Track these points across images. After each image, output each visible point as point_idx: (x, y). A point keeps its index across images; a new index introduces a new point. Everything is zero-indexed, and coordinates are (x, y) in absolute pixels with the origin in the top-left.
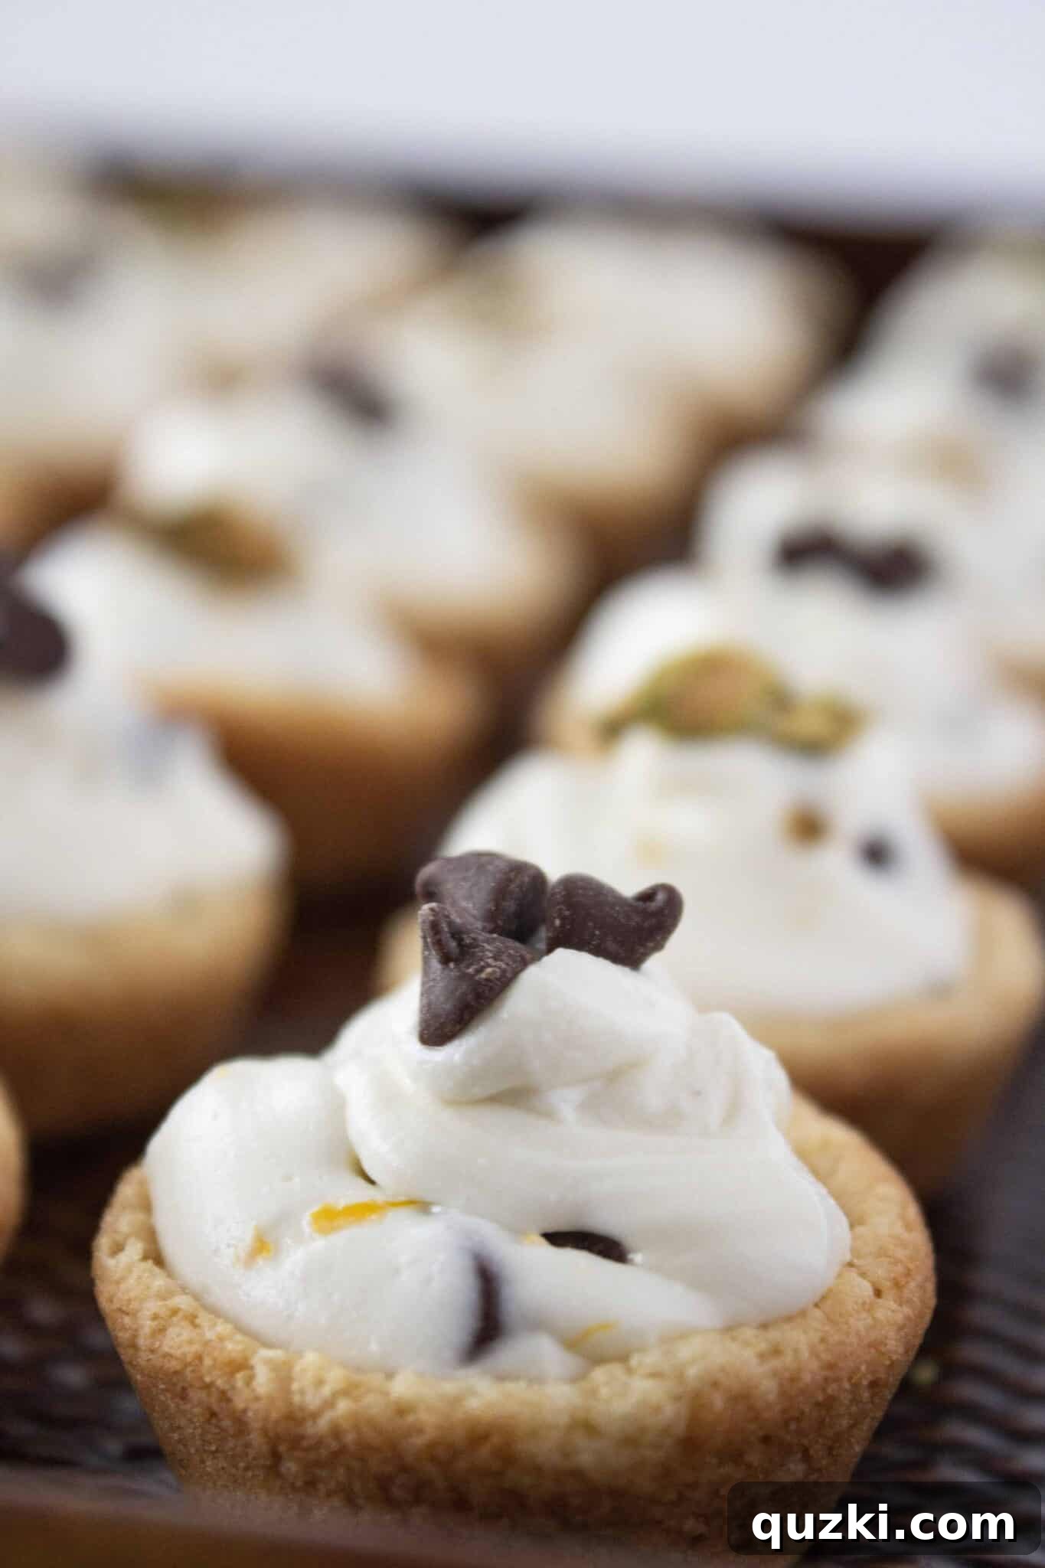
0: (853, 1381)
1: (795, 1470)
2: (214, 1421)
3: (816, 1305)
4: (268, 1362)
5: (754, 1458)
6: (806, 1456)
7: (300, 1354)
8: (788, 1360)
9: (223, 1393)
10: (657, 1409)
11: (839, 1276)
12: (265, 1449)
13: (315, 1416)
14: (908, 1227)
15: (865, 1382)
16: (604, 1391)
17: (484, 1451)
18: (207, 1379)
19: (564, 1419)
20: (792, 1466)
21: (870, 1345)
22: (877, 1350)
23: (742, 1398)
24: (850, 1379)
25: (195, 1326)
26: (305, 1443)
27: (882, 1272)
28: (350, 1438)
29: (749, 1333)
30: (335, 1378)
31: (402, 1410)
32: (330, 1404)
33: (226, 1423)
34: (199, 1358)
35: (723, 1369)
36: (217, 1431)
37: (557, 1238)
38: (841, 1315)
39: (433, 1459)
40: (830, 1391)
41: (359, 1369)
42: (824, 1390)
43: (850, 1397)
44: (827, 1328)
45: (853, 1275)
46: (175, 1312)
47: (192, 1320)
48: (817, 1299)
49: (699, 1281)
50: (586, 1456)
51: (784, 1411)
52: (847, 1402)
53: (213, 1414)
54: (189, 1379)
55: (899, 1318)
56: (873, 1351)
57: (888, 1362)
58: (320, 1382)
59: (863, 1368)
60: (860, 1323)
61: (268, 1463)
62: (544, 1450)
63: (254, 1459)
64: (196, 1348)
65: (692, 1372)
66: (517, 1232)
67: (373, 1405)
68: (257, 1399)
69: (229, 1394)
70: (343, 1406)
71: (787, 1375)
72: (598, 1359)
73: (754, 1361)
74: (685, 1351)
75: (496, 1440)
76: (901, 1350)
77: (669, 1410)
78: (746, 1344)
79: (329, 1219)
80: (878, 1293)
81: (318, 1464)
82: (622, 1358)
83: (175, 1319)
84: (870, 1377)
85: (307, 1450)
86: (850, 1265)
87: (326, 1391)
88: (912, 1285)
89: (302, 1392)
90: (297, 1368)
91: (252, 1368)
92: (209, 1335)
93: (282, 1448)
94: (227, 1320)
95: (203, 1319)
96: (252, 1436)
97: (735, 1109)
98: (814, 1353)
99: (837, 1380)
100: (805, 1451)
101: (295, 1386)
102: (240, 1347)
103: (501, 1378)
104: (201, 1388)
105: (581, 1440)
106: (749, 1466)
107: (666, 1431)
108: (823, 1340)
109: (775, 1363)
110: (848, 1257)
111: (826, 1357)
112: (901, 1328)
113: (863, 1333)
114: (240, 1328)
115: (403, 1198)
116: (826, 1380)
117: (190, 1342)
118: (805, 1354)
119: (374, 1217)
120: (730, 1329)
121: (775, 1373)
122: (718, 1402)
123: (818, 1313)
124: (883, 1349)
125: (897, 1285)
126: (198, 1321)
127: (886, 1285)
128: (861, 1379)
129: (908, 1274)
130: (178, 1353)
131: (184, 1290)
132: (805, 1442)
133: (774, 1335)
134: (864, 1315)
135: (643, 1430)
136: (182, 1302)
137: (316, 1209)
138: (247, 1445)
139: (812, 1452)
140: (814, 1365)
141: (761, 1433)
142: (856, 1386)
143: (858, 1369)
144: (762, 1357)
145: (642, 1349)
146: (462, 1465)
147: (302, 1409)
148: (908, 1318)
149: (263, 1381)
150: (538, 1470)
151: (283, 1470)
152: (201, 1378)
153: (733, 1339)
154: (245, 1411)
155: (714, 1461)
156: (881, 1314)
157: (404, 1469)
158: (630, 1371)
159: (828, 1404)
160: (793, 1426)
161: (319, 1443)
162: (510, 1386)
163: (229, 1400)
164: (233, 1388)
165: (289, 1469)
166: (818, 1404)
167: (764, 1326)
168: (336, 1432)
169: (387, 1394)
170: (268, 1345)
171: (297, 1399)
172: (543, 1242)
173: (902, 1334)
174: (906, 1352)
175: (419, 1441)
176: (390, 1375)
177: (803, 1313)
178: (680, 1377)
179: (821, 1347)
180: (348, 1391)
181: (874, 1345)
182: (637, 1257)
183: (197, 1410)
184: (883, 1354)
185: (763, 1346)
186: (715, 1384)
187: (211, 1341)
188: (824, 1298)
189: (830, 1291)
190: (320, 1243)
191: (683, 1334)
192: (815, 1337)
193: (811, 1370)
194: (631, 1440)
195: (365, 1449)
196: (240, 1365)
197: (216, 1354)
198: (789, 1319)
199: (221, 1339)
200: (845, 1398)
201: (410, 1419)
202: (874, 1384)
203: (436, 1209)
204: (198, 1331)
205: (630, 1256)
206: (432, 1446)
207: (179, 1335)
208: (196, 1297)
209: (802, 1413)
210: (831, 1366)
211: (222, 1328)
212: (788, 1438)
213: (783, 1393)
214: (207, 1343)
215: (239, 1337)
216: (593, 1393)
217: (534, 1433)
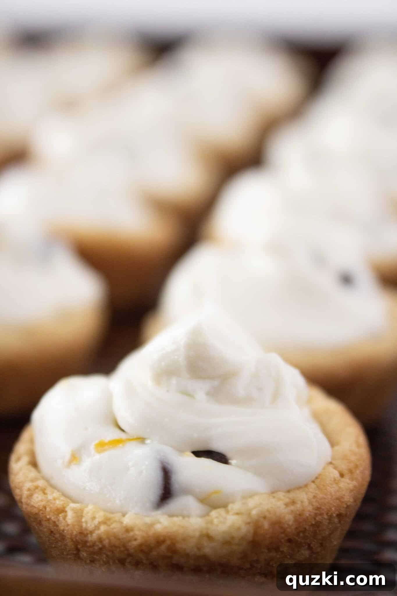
0: (329, 514)
1: (305, 553)
2: (52, 535)
3: (313, 482)
4: (73, 509)
5: (285, 549)
6: (310, 548)
7: (87, 506)
8: (298, 506)
9: (54, 522)
10: (239, 529)
11: (324, 468)
12: (73, 546)
13: (91, 532)
14: (358, 446)
15: (334, 515)
16: (216, 521)
17: (163, 548)
18: (48, 517)
19: (197, 534)
20: (303, 552)
21: (337, 499)
22: (340, 501)
23: (277, 523)
24: (327, 514)
25: (45, 493)
26: (88, 544)
27: (343, 466)
28: (106, 542)
29: (281, 495)
30: (100, 516)
31: (128, 530)
32: (97, 527)
33: (57, 536)
34: (45, 508)
35: (268, 511)
36: (54, 539)
37: (198, 454)
38: (324, 486)
39: (142, 551)
40: (317, 519)
41: (112, 512)
42: (315, 519)
43: (328, 521)
44: (317, 492)
45: (331, 469)
46: (37, 487)
47: (44, 492)
48: (314, 478)
49: (258, 472)
50: (208, 549)
51: (296, 528)
52: (327, 524)
53: (52, 532)
54: (41, 516)
55: (351, 486)
56: (338, 501)
57: (345, 506)
58: (94, 518)
59: (333, 509)
60: (332, 489)
61: (75, 552)
62: (189, 547)
63: (69, 551)
64: (43, 503)
65: (254, 512)
66: (181, 451)
67: (115, 527)
68: (68, 525)
69: (57, 523)
70: (103, 528)
71: (298, 512)
72: (214, 506)
73: (283, 506)
74: (251, 503)
75: (168, 542)
76: (352, 500)
77: (244, 529)
78: (279, 499)
79: (102, 446)
80: (342, 475)
81: (94, 553)
82: (225, 506)
83: (37, 490)
84: (337, 512)
85: (90, 547)
86: (331, 463)
87: (96, 522)
88: (358, 472)
89: (86, 522)
90: (85, 512)
91: (66, 512)
92: (50, 497)
93: (79, 546)
94: (59, 491)
95: (49, 490)
96: (67, 541)
97: (276, 396)
98: (310, 503)
99: (321, 514)
100: (309, 545)
101: (83, 520)
102: (62, 503)
103: (171, 516)
104: (46, 521)
105: (205, 543)
106: (282, 552)
107: (243, 538)
108: (314, 497)
109: (292, 508)
110: (329, 460)
111: (316, 504)
112: (351, 491)
113: (333, 493)
114: (64, 495)
115: (135, 437)
116: (316, 515)
117: (42, 501)
118: (306, 503)
119: (121, 445)
120: (273, 492)
121: (292, 512)
122: (266, 525)
123: (313, 486)
124: (343, 500)
125: (351, 471)
126: (46, 491)
127: (345, 472)
128: (332, 513)
129: (357, 467)
130: (36, 505)
131: (43, 478)
132: (308, 541)
133: (292, 495)
134: (334, 486)
135: (233, 538)
136: (41, 483)
137: (97, 442)
138: (66, 545)
139: (312, 545)
140: (310, 508)
141: (286, 538)
142: (330, 518)
143: (331, 509)
144: (287, 505)
145: (233, 502)
146: (154, 553)
147: (86, 529)
148: (355, 486)
149: (70, 517)
150: (187, 555)
151: (81, 556)
152: (45, 517)
153: (274, 497)
154: (63, 531)
155: (266, 551)
156: (342, 485)
157: (130, 555)
158: (228, 512)
159: (317, 525)
160: (301, 535)
161: (94, 544)
162: (175, 519)
163: (57, 526)
164: (58, 520)
165: (83, 555)
166: (312, 525)
167: (289, 491)
168: (100, 540)
169: (122, 523)
170: (74, 502)
171: (84, 525)
172: (192, 455)
173: (353, 493)
174: (355, 501)
175: (135, 543)
176: (124, 515)
177: (306, 486)
178: (249, 514)
179: (314, 500)
180: (106, 521)
181: (339, 499)
182: (233, 462)
183: (45, 530)
184: (343, 502)
185: (287, 500)
186: (265, 517)
187: (51, 500)
188: (317, 478)
189: (320, 475)
190: (97, 457)
191: (251, 495)
192: (311, 496)
193: (309, 510)
194: (228, 542)
195: (113, 547)
196: (62, 511)
197: (51, 506)
198: (299, 488)
199: (55, 499)
200: (326, 522)
201: (131, 534)
202: (339, 515)
203: (148, 441)
204: (45, 496)
205: (230, 461)
206: (141, 545)
207: (37, 497)
208: (48, 481)
209: (305, 528)
210: (318, 509)
211: (56, 494)
212: (299, 540)
213: (296, 520)
214: (48, 501)
215: (62, 498)
216: (211, 522)
217: (184, 540)
